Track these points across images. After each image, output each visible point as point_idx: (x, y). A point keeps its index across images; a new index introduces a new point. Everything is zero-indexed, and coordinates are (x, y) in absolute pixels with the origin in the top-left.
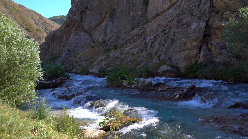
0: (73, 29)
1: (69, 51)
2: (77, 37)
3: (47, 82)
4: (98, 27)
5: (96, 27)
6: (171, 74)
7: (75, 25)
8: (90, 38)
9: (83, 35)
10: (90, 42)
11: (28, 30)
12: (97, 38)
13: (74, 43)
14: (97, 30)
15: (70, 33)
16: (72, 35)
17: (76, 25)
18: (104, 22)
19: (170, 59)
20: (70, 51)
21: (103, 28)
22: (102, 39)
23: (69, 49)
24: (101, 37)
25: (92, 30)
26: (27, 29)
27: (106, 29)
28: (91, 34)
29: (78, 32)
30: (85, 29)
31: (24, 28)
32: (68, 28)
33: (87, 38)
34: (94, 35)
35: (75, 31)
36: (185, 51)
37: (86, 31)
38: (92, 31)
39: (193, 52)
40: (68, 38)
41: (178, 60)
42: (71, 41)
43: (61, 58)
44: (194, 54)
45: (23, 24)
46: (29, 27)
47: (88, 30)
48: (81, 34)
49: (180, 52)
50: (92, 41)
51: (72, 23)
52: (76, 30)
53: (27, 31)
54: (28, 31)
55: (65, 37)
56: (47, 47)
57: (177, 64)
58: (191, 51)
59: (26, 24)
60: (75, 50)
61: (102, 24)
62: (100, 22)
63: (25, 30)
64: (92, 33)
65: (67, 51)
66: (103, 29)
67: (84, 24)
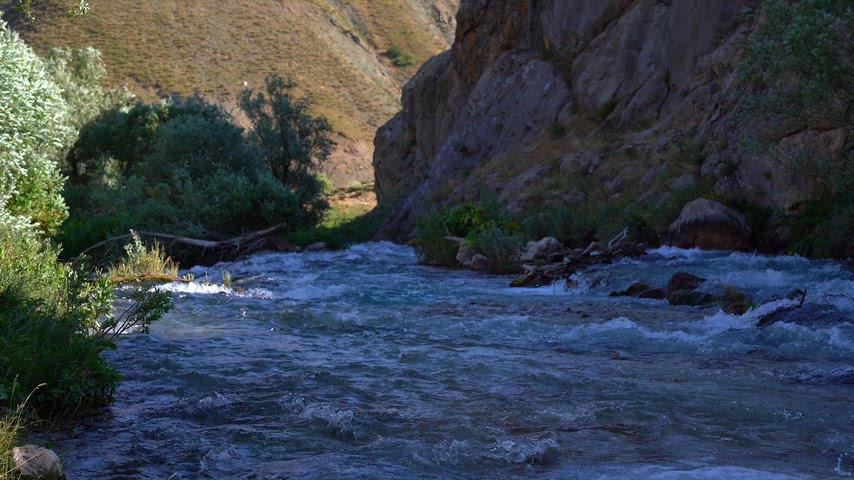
0: (495, 42)
1: (464, 150)
2: (509, 81)
3: (207, 243)
4: (604, 34)
5: (595, 34)
6: (717, 238)
7: (503, 22)
8: (563, 91)
9: (532, 74)
10: (562, 105)
11: (395, 56)
12: (590, 91)
13: (491, 112)
14: (597, 50)
15: (480, 64)
16: (487, 75)
17: (508, 25)
18: (635, 9)
19: (731, 170)
20: (469, 155)
21: (624, 36)
22: (612, 91)
23: (467, 144)
24: (612, 83)
25: (579, 46)
26: (391, 54)
27: (636, 45)
28: (570, 69)
29: (514, 57)
30: (547, 45)
31: (376, 48)
32: (472, 36)
33: (547, 87)
34: (584, 76)
35: (504, 55)
36: (798, 138)
37: (548, 55)
38: (575, 56)
39: (829, 141)
40: (469, 85)
41: (768, 176)
42: (478, 100)
43: (426, 185)
44: (833, 147)
45: (371, 27)
46: (400, 44)
47: (558, 47)
48: (527, 70)
49: (778, 141)
50: (567, 106)
51: (490, 15)
52: (507, 47)
53: (387, 61)
54: (396, 64)
55: (457, 82)
56: (406, 137)
57: (762, 194)
58: (822, 136)
59: (387, 23)
60: (490, 148)
61: (623, 19)
62: (617, 7)
63: (382, 54)
64: (576, 61)
65: (455, 150)
66: (623, 43)
67: (544, 17)
